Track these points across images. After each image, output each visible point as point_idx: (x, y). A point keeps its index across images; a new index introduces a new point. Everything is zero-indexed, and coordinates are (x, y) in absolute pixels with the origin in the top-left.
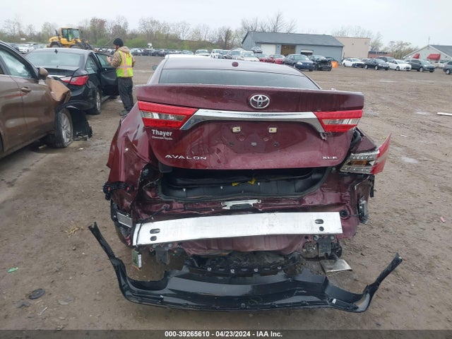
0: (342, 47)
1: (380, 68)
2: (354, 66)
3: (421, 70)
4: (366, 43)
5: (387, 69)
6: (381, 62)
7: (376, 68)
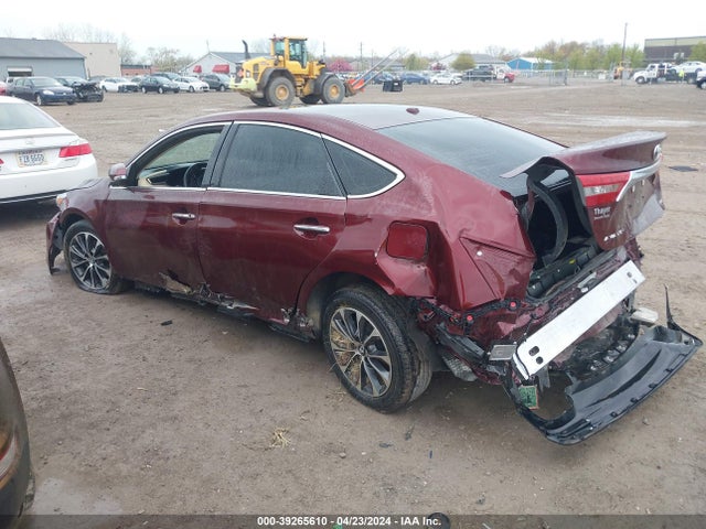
0: (83, 59)
1: (166, 90)
2: (122, 90)
3: (223, 89)
4: (111, 51)
5: (176, 91)
6: (165, 81)
7: (161, 90)
